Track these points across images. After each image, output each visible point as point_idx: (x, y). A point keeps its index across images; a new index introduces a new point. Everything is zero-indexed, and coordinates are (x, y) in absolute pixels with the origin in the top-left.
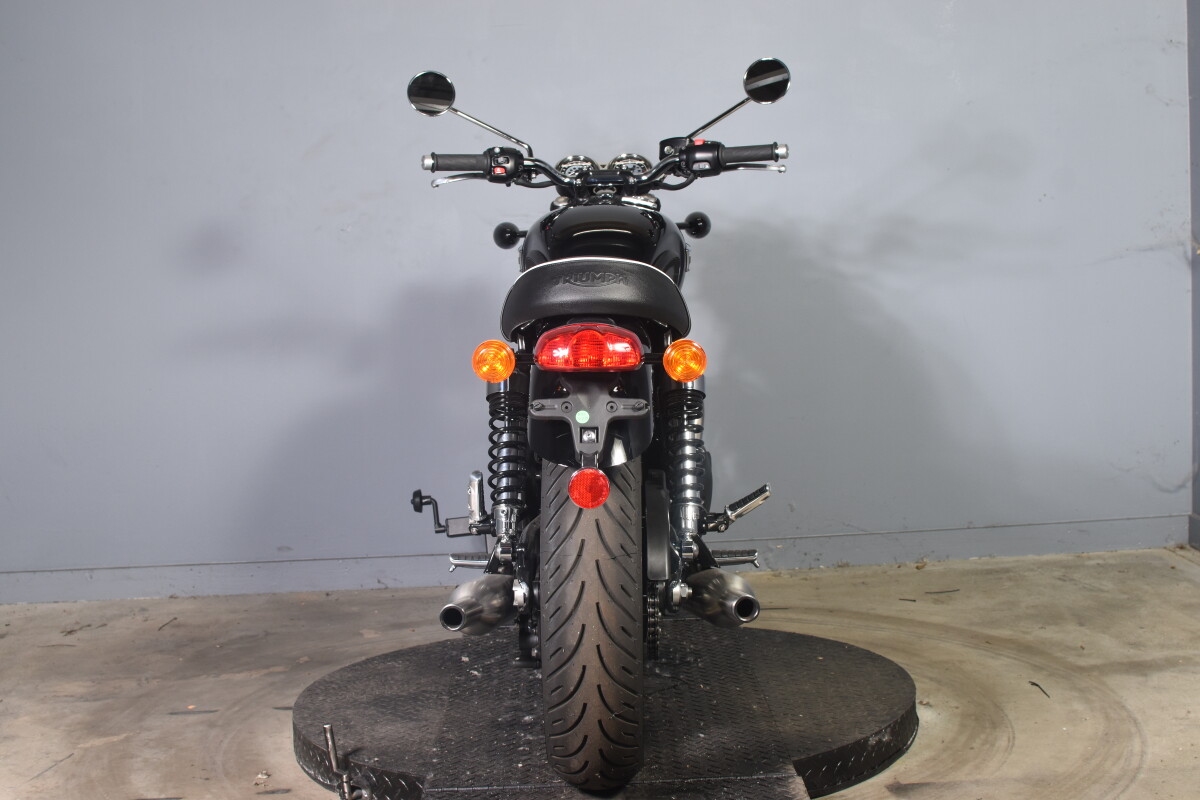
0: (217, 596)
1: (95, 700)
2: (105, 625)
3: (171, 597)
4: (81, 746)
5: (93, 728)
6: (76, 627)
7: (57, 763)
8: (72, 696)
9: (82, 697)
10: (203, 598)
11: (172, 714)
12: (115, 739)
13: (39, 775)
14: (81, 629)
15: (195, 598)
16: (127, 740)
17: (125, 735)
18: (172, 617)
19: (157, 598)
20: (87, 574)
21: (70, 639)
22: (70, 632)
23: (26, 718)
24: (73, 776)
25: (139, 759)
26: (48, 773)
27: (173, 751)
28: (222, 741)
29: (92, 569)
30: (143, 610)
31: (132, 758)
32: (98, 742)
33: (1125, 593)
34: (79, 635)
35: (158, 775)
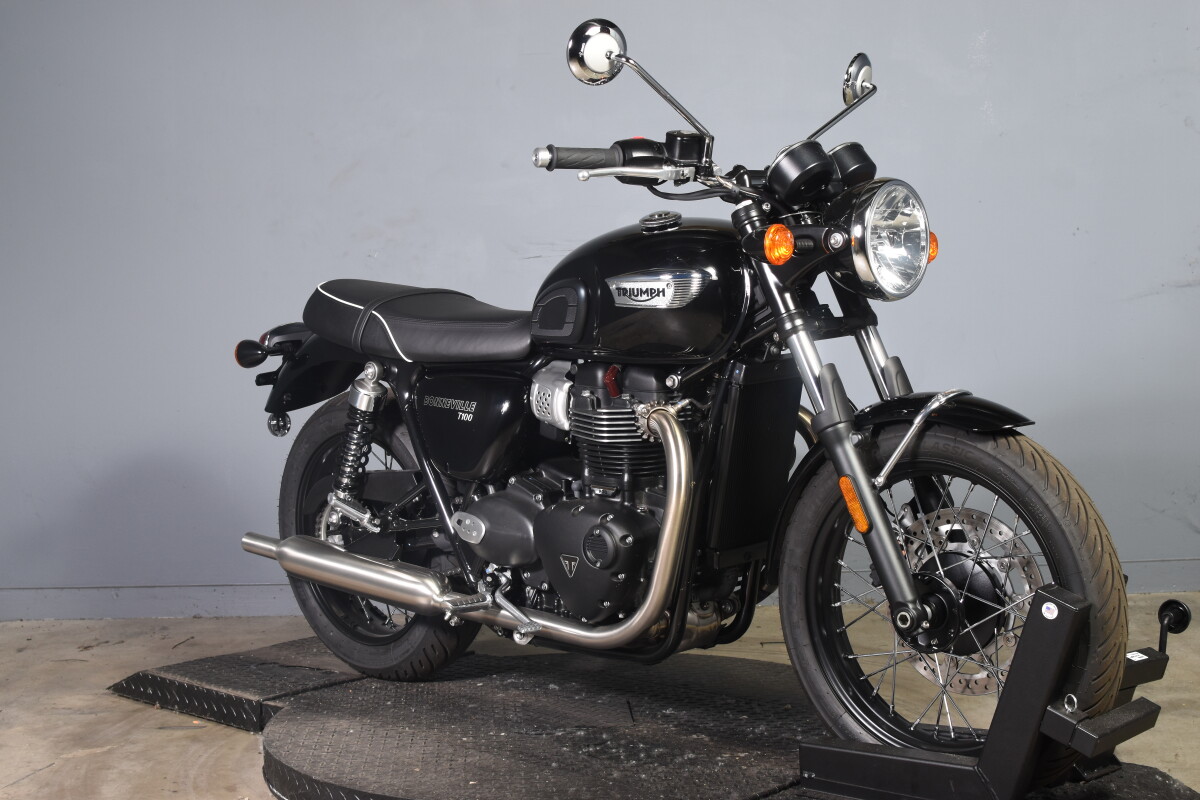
0: (240, 617)
1: (91, 713)
2: (123, 642)
3: (195, 617)
4: (64, 756)
5: (79, 740)
6: (94, 644)
7: (35, 771)
8: (69, 709)
9: (79, 710)
10: (226, 618)
11: (160, 728)
12: (99, 750)
13: (14, 783)
14: (98, 645)
15: (217, 618)
16: (109, 752)
17: (108, 747)
18: (189, 636)
19: (181, 617)
20: (113, 592)
21: (86, 655)
22: (86, 648)
23: (19, 728)
24: (47, 784)
25: (115, 771)
26: (26, 781)
27: (150, 764)
28: (200, 756)
29: (118, 587)
30: (164, 628)
31: (109, 769)
32: (80, 753)
33: (1146, 635)
34: (94, 651)
35: (129, 786)
